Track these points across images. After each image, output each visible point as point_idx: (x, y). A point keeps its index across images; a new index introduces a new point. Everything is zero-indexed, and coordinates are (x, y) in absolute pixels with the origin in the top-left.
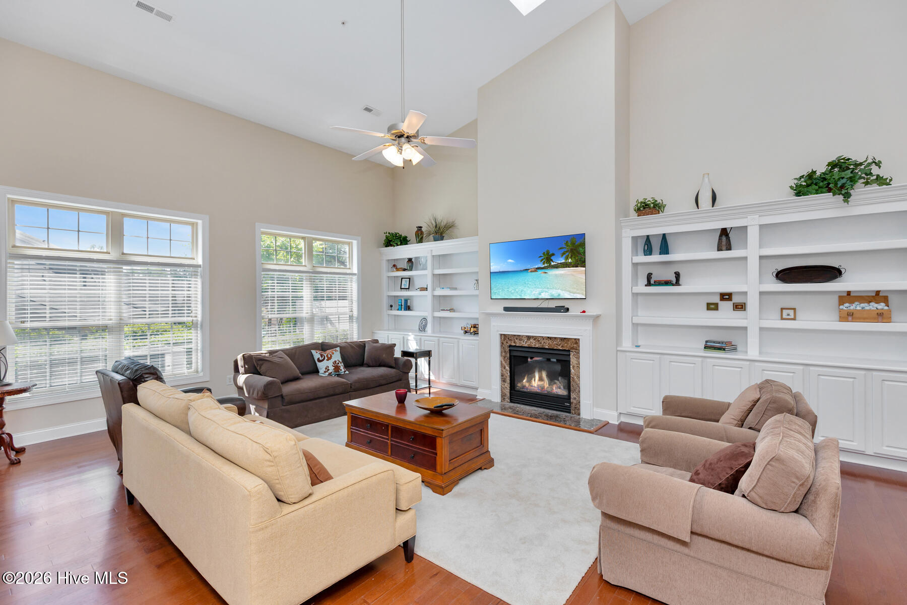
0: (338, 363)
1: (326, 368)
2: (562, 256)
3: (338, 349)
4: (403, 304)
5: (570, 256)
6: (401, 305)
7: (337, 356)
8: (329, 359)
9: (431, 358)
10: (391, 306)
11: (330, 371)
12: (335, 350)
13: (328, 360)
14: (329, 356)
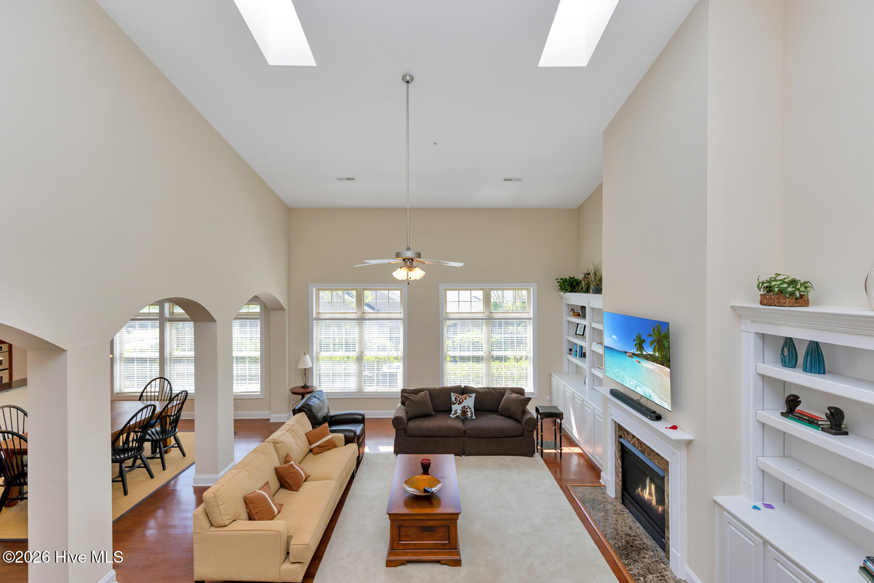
0: (467, 408)
1: (455, 411)
2: (651, 346)
3: (473, 395)
4: (578, 351)
5: (657, 348)
6: (576, 351)
7: (469, 402)
8: (460, 403)
9: (563, 420)
10: (571, 350)
11: (458, 414)
12: (469, 396)
13: (458, 404)
14: (461, 401)
